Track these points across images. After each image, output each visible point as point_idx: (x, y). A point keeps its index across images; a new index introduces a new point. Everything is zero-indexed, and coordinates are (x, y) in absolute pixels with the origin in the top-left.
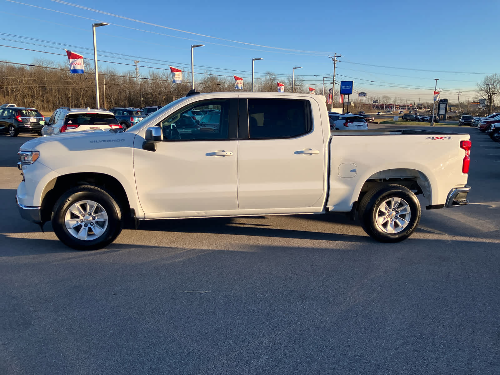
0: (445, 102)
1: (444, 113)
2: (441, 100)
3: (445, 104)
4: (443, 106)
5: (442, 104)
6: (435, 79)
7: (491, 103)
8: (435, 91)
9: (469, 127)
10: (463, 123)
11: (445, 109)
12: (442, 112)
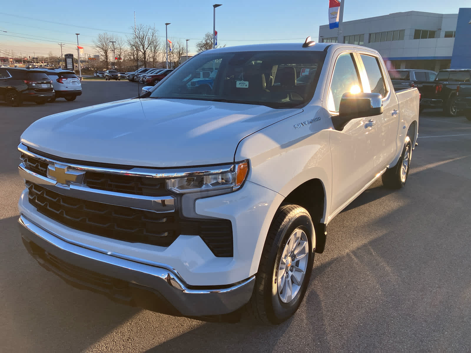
0: (70, 57)
1: (72, 68)
2: (66, 55)
3: (71, 59)
4: (69, 61)
5: (68, 59)
6: (76, 34)
7: (107, 59)
8: (77, 45)
9: (115, 81)
10: (110, 77)
11: (72, 63)
12: (70, 66)
